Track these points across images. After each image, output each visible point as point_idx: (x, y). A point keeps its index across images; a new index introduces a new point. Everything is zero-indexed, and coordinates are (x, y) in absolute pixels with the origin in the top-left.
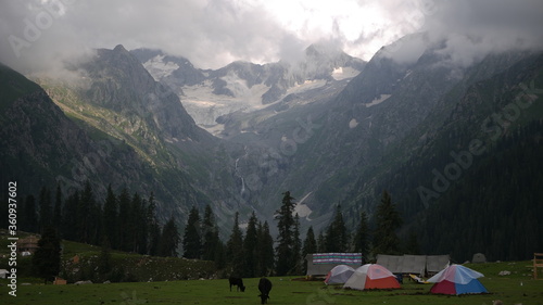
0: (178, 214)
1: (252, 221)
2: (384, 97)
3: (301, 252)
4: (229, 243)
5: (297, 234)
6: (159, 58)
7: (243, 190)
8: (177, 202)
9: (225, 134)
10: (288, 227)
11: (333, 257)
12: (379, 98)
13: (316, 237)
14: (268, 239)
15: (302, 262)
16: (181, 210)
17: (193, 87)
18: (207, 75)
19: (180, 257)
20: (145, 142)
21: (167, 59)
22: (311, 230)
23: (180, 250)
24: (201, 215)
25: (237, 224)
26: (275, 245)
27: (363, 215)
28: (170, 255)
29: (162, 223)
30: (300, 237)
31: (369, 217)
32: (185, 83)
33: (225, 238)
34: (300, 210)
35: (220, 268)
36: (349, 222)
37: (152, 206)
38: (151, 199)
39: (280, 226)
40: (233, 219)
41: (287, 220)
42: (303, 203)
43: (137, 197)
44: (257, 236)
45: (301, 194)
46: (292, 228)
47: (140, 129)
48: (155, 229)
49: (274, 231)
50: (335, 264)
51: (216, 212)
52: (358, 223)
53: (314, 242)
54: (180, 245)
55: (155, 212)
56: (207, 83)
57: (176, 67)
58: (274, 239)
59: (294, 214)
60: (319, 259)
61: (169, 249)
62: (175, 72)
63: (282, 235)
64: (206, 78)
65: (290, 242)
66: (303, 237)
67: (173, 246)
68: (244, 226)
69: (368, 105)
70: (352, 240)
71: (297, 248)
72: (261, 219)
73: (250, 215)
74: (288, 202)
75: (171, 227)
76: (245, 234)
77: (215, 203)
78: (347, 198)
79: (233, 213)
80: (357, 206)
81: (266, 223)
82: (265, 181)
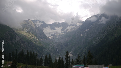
0: (43, 57)
1: (59, 58)
2: (88, 29)
4: (54, 63)
5: (70, 60)
6: (38, 22)
7: (57, 51)
8: (43, 54)
9: (53, 38)
10: (67, 59)
11: (78, 65)
12: (87, 29)
13: (74, 61)
14: (63, 62)
15: (71, 67)
16: (43, 55)
17: (46, 28)
18: (49, 25)
19: (43, 66)
20: (35, 40)
21: (40, 22)
22: (73, 59)
24: (48, 57)
25: (56, 58)
26: (65, 63)
27: (84, 56)
28: (41, 66)
29: (39, 59)
30: (70, 61)
31: (86, 56)
32: (44, 27)
33: (53, 61)
34: (70, 55)
36: (81, 57)
37: (37, 55)
38: (37, 53)
39: (66, 59)
40: (55, 57)
41: (67, 57)
42: (71, 53)
43: (34, 53)
44: (61, 61)
45: (70, 51)
46: (68, 59)
47: (34, 37)
48: (38, 60)
49: (64, 60)
51: (52, 56)
52: (83, 58)
55: (38, 56)
56: (49, 27)
57: (42, 24)
59: (69, 56)
60: (75, 66)
62: (42, 25)
63: (66, 61)
64: (48, 26)
65: (68, 62)
66: (71, 61)
67: (42, 64)
68: (58, 59)
69: (85, 31)
70: (82, 61)
71: (70, 63)
72: (61, 57)
73: (59, 56)
74: (67, 53)
75: (41, 59)
76: (58, 61)
77: (51, 54)
78: (80, 52)
79: (55, 56)
80: (83, 54)
81: (63, 58)
82: (62, 48)
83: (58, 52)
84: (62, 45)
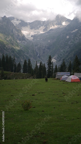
0: (21, 62)
1: (41, 63)
3: (54, 71)
4: (35, 69)
5: (53, 67)
6: (16, 19)
7: (38, 55)
8: (21, 58)
9: (33, 40)
10: (50, 65)
11: (62, 73)
13: (58, 68)
14: (45, 68)
15: (54, 74)
16: (22, 60)
17: (25, 27)
18: (28, 24)
19: (22, 73)
20: (12, 42)
22: (56, 66)
23: (22, 71)
24: (27, 62)
25: (37, 64)
26: (47, 70)
27: (70, 62)
28: (19, 72)
29: (17, 63)
30: (53, 68)
31: (72, 62)
32: (22, 26)
33: (33, 67)
35: (32, 76)
36: (66, 64)
37: (14, 59)
38: (14, 57)
39: (48, 65)
40: (36, 63)
41: (50, 63)
42: (54, 59)
43: (10, 57)
44: (42, 67)
45: (54, 56)
46: (51, 65)
47: (11, 39)
48: (15, 65)
49: (47, 66)
50: (63, 75)
51: (31, 62)
52: (69, 64)
53: (57, 69)
54: (22, 70)
55: (15, 61)
56: (28, 26)
57: (20, 22)
58: (47, 68)
59: (52, 61)
60: (59, 74)
61: (19, 71)
62: (20, 23)
63: (49, 67)
64: (28, 25)
65: (51, 69)
67: (20, 70)
68: (38, 64)
69: (72, 32)
70: (67, 68)
71: (53, 70)
72: (43, 63)
73: (40, 62)
74: (50, 58)
75: (19, 65)
76: (39, 67)
77: (31, 58)
78: (66, 57)
79: (35, 61)
80: (68, 59)
81: (44, 64)
82: (44, 53)
83: (39, 57)
84: (44, 48)
